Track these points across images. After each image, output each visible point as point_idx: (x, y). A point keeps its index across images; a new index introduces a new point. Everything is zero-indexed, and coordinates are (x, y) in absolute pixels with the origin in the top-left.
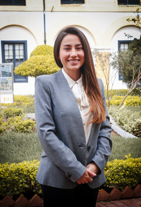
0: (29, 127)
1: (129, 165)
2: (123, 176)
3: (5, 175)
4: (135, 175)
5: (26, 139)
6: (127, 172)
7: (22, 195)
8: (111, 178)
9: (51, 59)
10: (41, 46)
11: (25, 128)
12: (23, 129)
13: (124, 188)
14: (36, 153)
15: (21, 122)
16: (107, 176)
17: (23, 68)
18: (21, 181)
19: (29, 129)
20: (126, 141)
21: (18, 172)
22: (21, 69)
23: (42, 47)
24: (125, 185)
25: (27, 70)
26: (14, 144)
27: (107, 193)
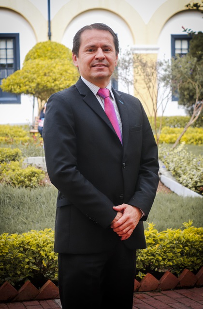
0: (33, 178)
1: (189, 238)
2: (180, 254)
3: (3, 251)
4: (197, 252)
5: (30, 198)
6: (187, 248)
7: (29, 281)
8: (161, 256)
9: (62, 66)
10: (44, 43)
11: (26, 180)
12: (23, 182)
13: (181, 272)
14: (46, 219)
15: (21, 171)
16: (156, 254)
17: (15, 81)
18: (27, 260)
19: (32, 181)
20: (184, 202)
21: (23, 247)
22: (12, 83)
23: (46, 45)
24: (183, 267)
25: (21, 85)
26: (10, 205)
27: (155, 280)
